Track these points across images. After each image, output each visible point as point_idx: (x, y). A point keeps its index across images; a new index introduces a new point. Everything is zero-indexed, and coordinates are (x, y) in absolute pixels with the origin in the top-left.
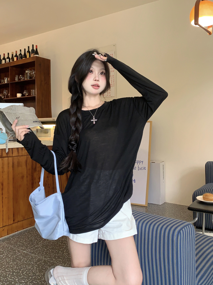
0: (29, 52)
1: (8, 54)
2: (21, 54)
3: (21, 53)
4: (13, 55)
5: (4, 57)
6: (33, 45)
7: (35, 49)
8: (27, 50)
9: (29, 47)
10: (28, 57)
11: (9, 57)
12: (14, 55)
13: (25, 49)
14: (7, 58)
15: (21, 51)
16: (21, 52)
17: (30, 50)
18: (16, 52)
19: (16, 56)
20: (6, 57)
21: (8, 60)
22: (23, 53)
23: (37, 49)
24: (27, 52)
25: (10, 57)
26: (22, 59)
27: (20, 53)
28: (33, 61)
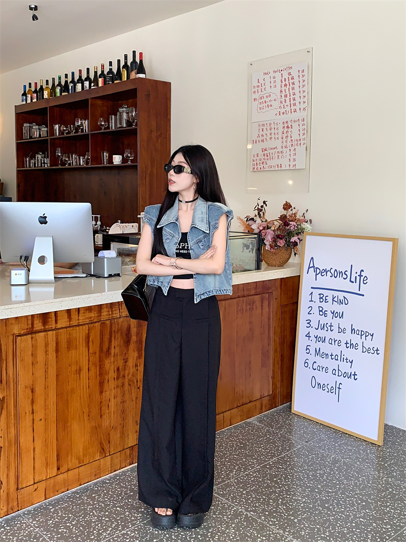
0: (126, 66)
1: (88, 69)
2: (111, 71)
3: (111, 69)
4: (96, 73)
5: (80, 77)
6: (134, 52)
7: (138, 60)
8: (122, 63)
9: (126, 56)
10: (125, 78)
11: (90, 77)
12: (99, 73)
13: (119, 61)
14: (86, 80)
15: (111, 63)
16: (111, 67)
17: (129, 64)
18: (103, 66)
19: (102, 74)
20: (84, 76)
21: (87, 84)
22: (115, 70)
23: (141, 61)
24: (123, 68)
25: (92, 76)
26: (113, 82)
27: (108, 70)
28: (133, 87)
